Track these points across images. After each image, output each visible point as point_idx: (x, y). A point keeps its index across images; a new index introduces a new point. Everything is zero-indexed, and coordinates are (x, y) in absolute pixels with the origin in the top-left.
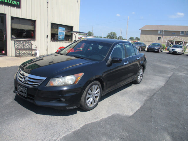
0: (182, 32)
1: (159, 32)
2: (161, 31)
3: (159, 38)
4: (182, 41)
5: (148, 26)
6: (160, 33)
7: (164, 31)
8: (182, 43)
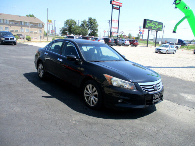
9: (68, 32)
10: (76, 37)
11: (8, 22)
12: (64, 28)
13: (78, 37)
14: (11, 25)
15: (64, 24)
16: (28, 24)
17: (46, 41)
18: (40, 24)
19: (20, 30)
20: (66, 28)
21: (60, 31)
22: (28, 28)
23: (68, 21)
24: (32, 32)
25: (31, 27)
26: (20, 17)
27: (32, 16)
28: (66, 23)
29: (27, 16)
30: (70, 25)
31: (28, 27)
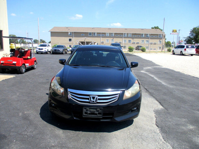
0: (90, 34)
1: (69, 33)
2: (71, 33)
3: (70, 40)
4: (91, 42)
5: (56, 27)
6: (71, 34)
7: (74, 32)
8: (92, 43)
9: (194, 42)
10: (187, 46)
11: (131, 35)
12: (189, 37)
13: (191, 46)
14: (133, 38)
15: (190, 32)
16: (148, 35)
17: (160, 52)
18: (160, 35)
19: (141, 42)
20: (191, 37)
21: (185, 40)
22: (148, 40)
23: (194, 29)
24: (151, 44)
25: (151, 39)
26: (142, 29)
27: (157, 28)
28: (193, 31)
29: (152, 28)
30: (196, 33)
31: (148, 38)
